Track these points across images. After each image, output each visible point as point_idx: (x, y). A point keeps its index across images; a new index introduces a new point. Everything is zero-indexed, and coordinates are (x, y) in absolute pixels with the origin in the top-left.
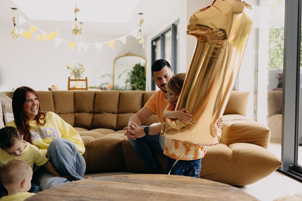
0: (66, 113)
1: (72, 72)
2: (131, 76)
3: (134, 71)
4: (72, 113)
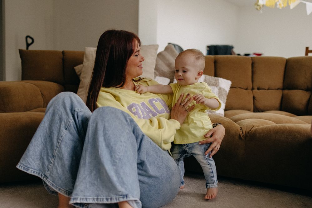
0: (268, 89)
4: (279, 90)
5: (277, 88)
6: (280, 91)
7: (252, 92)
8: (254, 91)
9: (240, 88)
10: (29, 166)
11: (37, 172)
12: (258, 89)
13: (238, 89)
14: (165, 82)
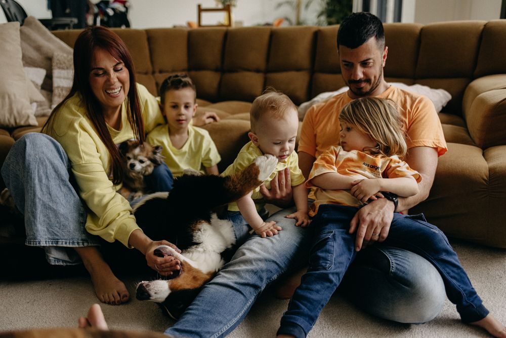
0: (172, 71)
5: (182, 70)
7: (154, 77)
8: (155, 74)
10: (57, 237)
11: (69, 242)
12: (161, 72)
14: (39, 75)
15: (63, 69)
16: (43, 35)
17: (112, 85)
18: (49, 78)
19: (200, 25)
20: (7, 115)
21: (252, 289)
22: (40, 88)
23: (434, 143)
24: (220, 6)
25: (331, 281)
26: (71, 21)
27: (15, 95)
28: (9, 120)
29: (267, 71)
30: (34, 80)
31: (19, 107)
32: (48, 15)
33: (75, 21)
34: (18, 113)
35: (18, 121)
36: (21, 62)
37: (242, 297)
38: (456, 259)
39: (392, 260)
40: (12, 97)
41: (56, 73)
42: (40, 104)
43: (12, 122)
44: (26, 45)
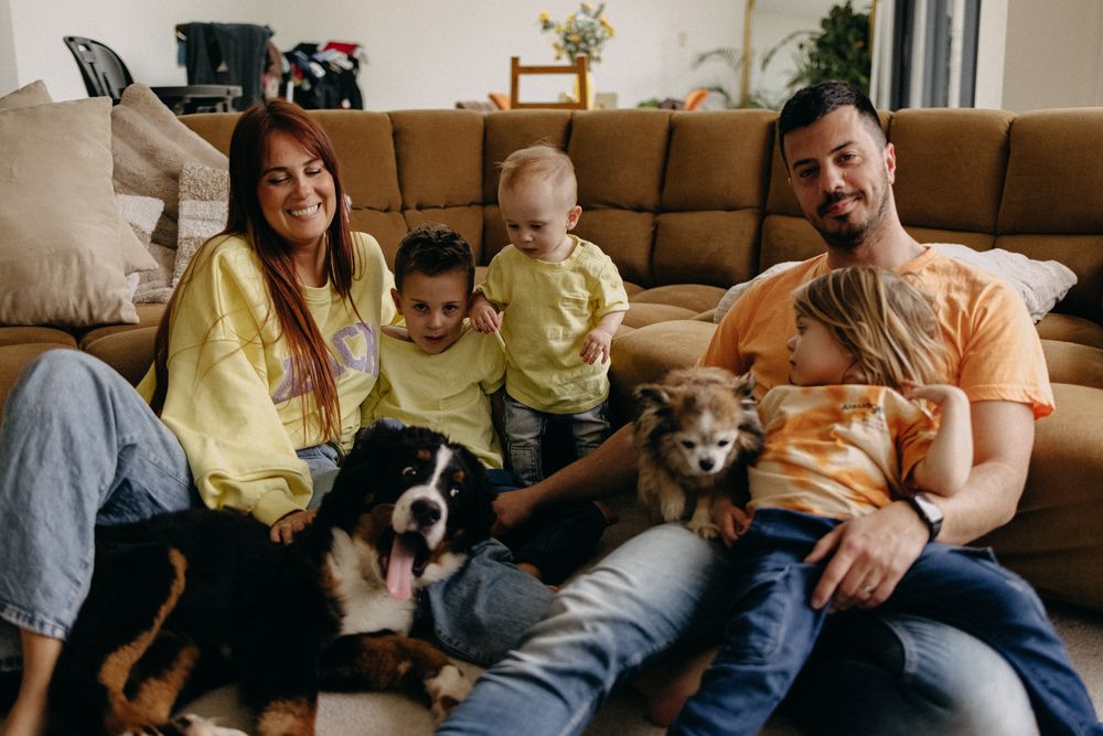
0: (446, 207)
1: (561, 43)
2: (811, 55)
3: (825, 36)
4: (473, 207)
5: (468, 202)
6: (478, 209)
7: (405, 218)
8: (407, 212)
9: (370, 208)
12: (419, 208)
13: (366, 210)
14: (149, 211)
15: (202, 199)
16: (162, 123)
17: (302, 199)
18: (170, 216)
19: (515, 103)
20: (73, 300)
21: (584, 686)
22: (149, 240)
23: (1025, 391)
24: (565, 61)
25: (766, 689)
26: (229, 92)
27: (92, 256)
28: (76, 312)
29: (660, 209)
30: (136, 222)
31: (101, 283)
32: (177, 77)
33: (238, 91)
34: (98, 294)
35: (95, 313)
36: (109, 182)
37: (559, 704)
38: (1062, 653)
39: (910, 646)
40: (88, 261)
41: (186, 207)
42: (147, 276)
43: (84, 314)
44: (122, 146)
